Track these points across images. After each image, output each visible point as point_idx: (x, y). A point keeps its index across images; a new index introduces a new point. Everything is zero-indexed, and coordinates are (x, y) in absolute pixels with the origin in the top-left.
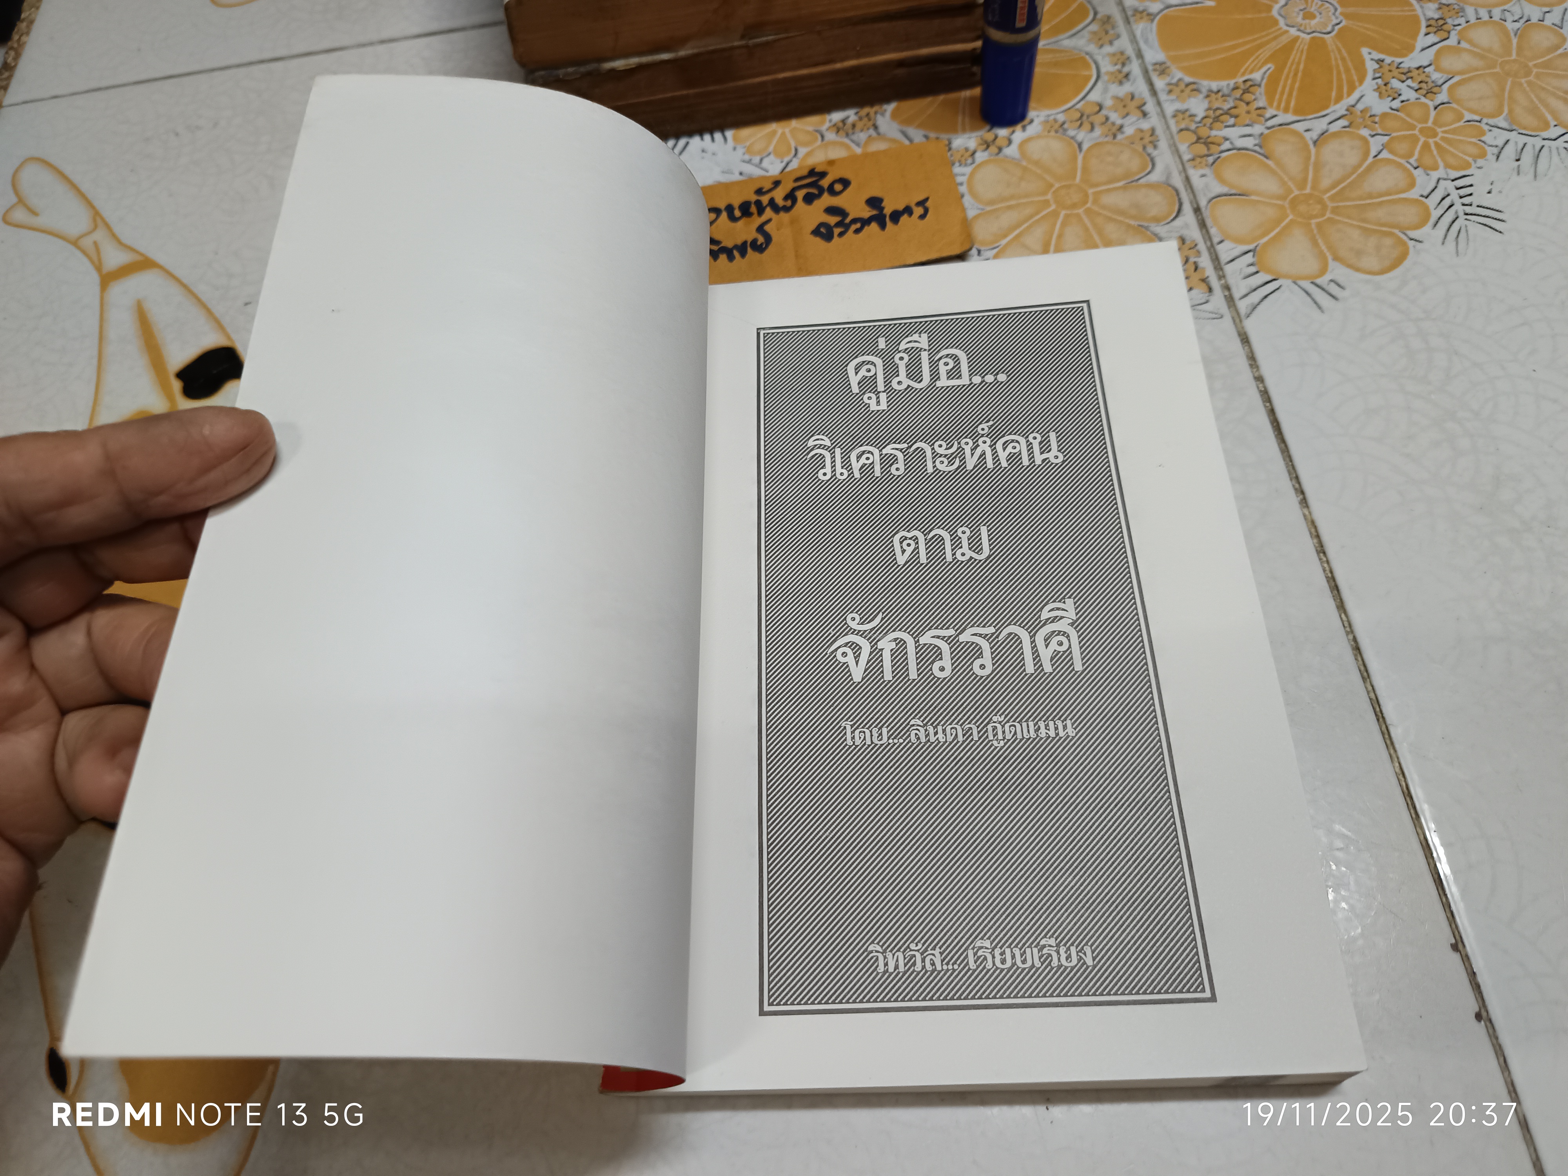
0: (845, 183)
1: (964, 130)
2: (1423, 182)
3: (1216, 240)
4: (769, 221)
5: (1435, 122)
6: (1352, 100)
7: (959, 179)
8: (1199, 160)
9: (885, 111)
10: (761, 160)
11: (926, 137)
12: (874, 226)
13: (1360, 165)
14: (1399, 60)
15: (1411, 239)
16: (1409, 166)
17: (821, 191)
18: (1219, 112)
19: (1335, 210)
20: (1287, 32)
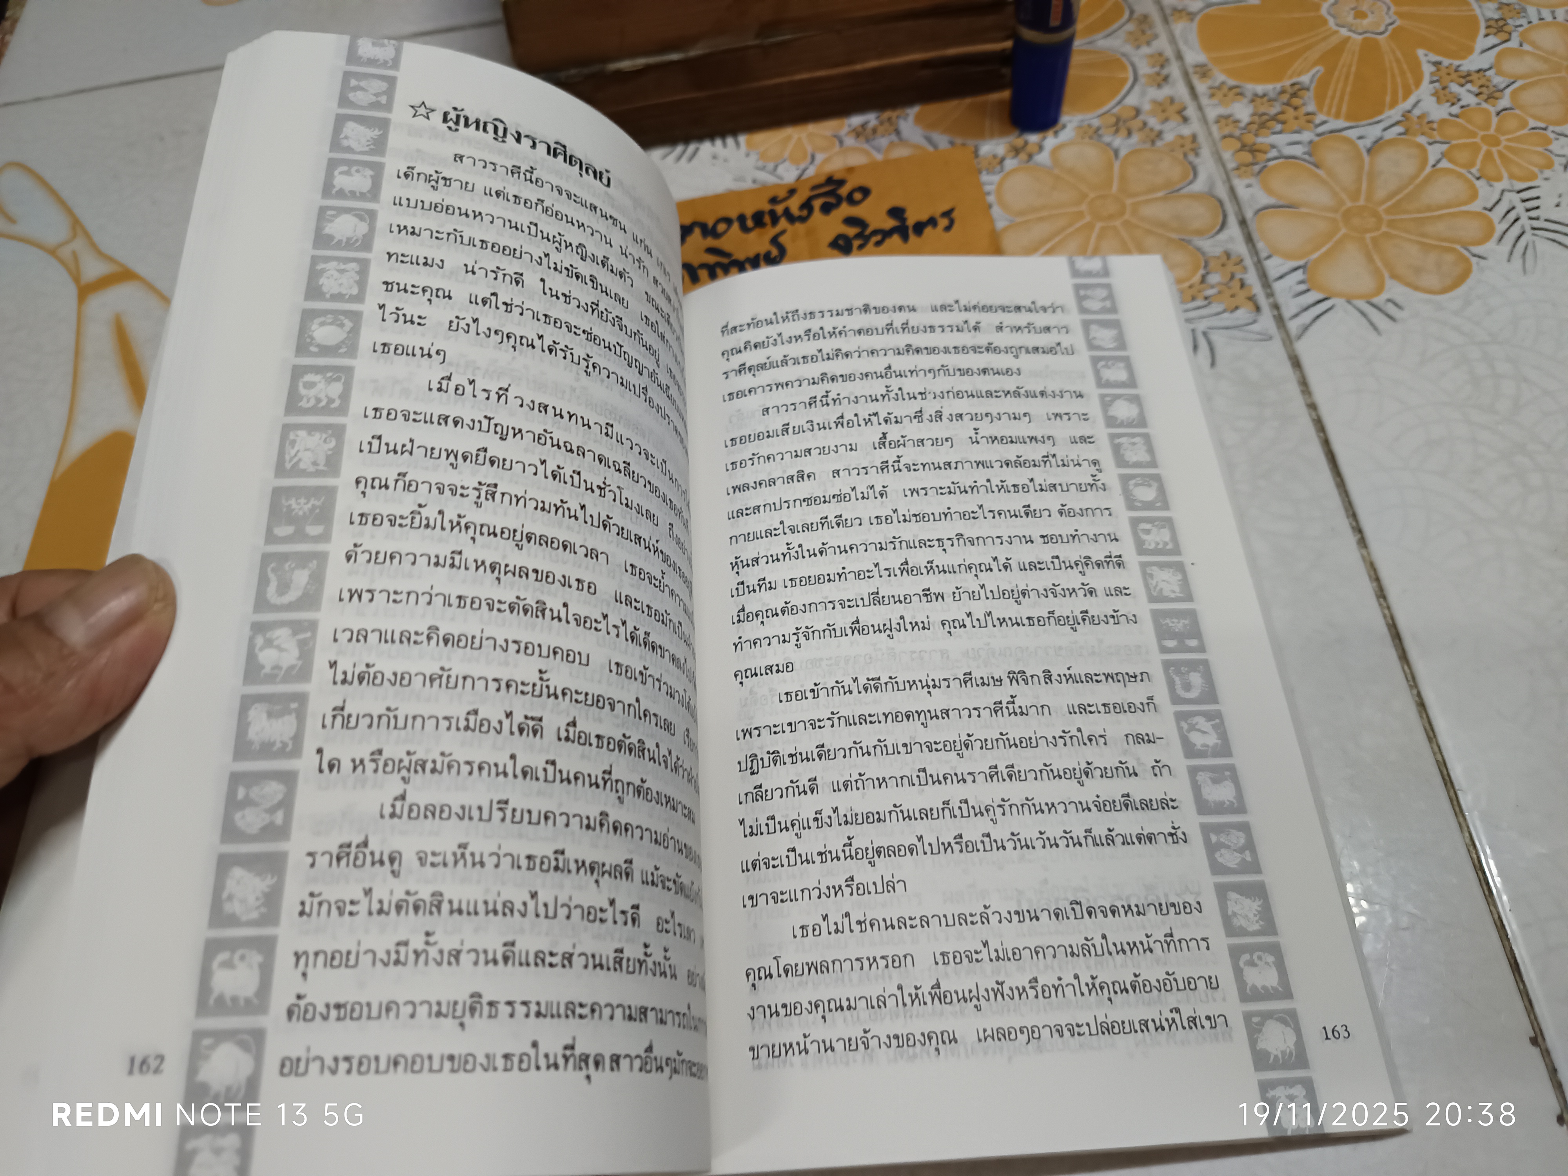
0: (866, 192)
1: (992, 136)
2: (1487, 193)
3: (1263, 255)
4: (783, 232)
5: (1498, 129)
6: (1407, 105)
7: (987, 188)
8: (1244, 169)
9: (908, 115)
10: (776, 167)
11: (952, 143)
12: (896, 239)
13: (1417, 176)
14: (1456, 63)
15: (1474, 255)
16: (1470, 176)
17: (839, 200)
18: (1265, 118)
19: (1391, 224)
20: (1336, 32)
